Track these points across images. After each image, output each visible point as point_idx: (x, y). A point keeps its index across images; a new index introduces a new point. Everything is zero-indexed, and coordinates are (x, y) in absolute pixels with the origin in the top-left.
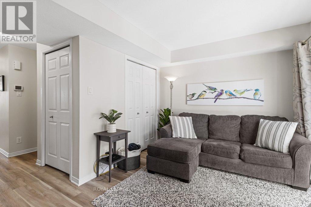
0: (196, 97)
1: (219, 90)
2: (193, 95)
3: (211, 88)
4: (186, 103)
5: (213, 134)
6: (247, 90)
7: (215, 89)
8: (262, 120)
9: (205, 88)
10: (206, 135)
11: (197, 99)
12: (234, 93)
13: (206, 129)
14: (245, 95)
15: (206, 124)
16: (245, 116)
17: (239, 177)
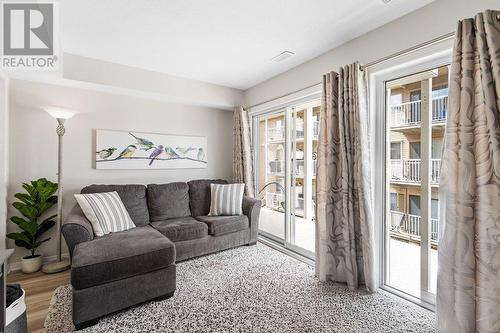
0: (116, 154)
1: (156, 145)
2: (111, 151)
3: (143, 142)
4: (94, 167)
5: (158, 214)
6: (190, 149)
7: (151, 143)
8: (212, 185)
9: (134, 142)
10: (147, 219)
11: (119, 158)
12: (176, 152)
13: (145, 208)
14: (189, 154)
15: (144, 201)
16: (193, 181)
17: (209, 257)
